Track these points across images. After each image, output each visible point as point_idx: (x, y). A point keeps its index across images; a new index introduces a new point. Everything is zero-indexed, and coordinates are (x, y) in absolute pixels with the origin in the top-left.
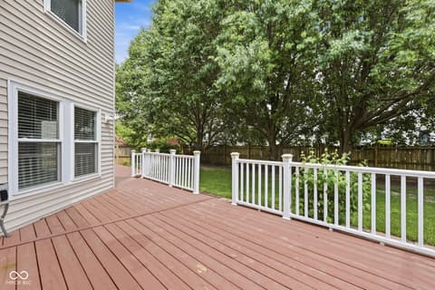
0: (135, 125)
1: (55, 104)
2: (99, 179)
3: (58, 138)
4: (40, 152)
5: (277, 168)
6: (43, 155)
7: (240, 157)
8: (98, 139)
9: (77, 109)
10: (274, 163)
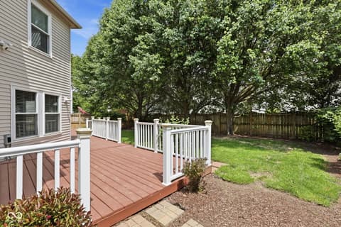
0: (92, 101)
1: (34, 94)
2: (61, 135)
3: (35, 111)
4: (25, 120)
5: (153, 126)
6: (27, 122)
7: (139, 121)
8: (60, 111)
9: (46, 96)
10: (151, 124)
